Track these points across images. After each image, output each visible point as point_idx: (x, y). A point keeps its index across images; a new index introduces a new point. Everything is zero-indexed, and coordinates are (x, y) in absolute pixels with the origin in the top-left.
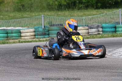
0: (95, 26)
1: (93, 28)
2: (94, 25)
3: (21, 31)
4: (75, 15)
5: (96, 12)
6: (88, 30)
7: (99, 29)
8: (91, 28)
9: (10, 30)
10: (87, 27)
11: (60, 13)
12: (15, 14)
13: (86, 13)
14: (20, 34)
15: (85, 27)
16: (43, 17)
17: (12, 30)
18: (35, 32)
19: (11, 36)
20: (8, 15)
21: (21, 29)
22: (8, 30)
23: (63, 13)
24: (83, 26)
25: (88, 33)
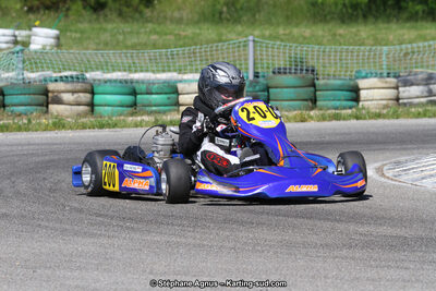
0: (420, 76)
1: (412, 84)
2: (416, 74)
3: (180, 87)
4: (391, 37)
6: (397, 88)
7: (431, 86)
8: (407, 83)
9: (143, 82)
10: (394, 80)
11: (342, 30)
12: (198, 31)
13: (428, 31)
14: (174, 96)
15: (388, 79)
16: (251, 44)
17: (150, 83)
19: (146, 102)
20: (176, 32)
21: (181, 81)
22: (137, 82)
23: (354, 30)
24: (381, 76)
25: (397, 99)
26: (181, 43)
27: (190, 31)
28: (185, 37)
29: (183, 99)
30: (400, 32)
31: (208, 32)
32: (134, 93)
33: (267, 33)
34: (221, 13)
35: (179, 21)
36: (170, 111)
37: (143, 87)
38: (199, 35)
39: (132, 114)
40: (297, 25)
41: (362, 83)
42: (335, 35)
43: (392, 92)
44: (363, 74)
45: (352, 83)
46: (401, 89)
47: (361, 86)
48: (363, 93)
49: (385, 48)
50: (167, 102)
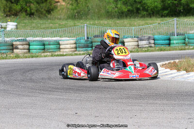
0: (146, 37)
1: (143, 40)
2: (145, 36)
3: (60, 42)
4: (136, 24)
6: (138, 42)
7: (150, 41)
8: (141, 40)
9: (47, 41)
10: (137, 39)
12: (67, 22)
14: (58, 46)
15: (135, 39)
16: (86, 27)
18: (75, 43)
19: (48, 48)
20: (59, 23)
21: (61, 40)
22: (45, 41)
23: (122, 21)
24: (132, 38)
25: (138, 46)
26: (61, 27)
27: (64, 22)
28: (62, 24)
29: (61, 47)
30: (139, 22)
31: (71, 22)
32: (44, 45)
33: (91, 23)
34: (75, 16)
35: (60, 19)
36: (57, 51)
37: (47, 43)
38: (67, 24)
39: (44, 52)
41: (125, 40)
42: (116, 23)
43: (136, 43)
44: (126, 37)
45: (122, 40)
46: (139, 42)
47: (125, 41)
48: (126, 44)
49: (133, 28)
50: (56, 48)
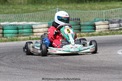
0: (117, 20)
1: (114, 23)
2: (115, 19)
4: (96, 8)
5: (120, 4)
6: (108, 24)
7: (121, 24)
10: (108, 22)
11: (79, 6)
12: (29, 7)
13: (108, 5)
14: (32, 29)
15: (105, 22)
17: (23, 25)
19: (22, 32)
20: (21, 8)
23: (83, 5)
24: (103, 21)
25: (109, 28)
27: (26, 7)
29: (34, 30)
32: (18, 29)
35: (21, 4)
36: (30, 35)
37: (21, 27)
38: (29, 8)
39: (17, 36)
40: (62, 4)
42: (77, 7)
43: (107, 26)
44: (97, 20)
45: (93, 23)
46: (110, 25)
47: (96, 24)
48: (97, 27)
49: (104, 11)
50: (29, 32)
